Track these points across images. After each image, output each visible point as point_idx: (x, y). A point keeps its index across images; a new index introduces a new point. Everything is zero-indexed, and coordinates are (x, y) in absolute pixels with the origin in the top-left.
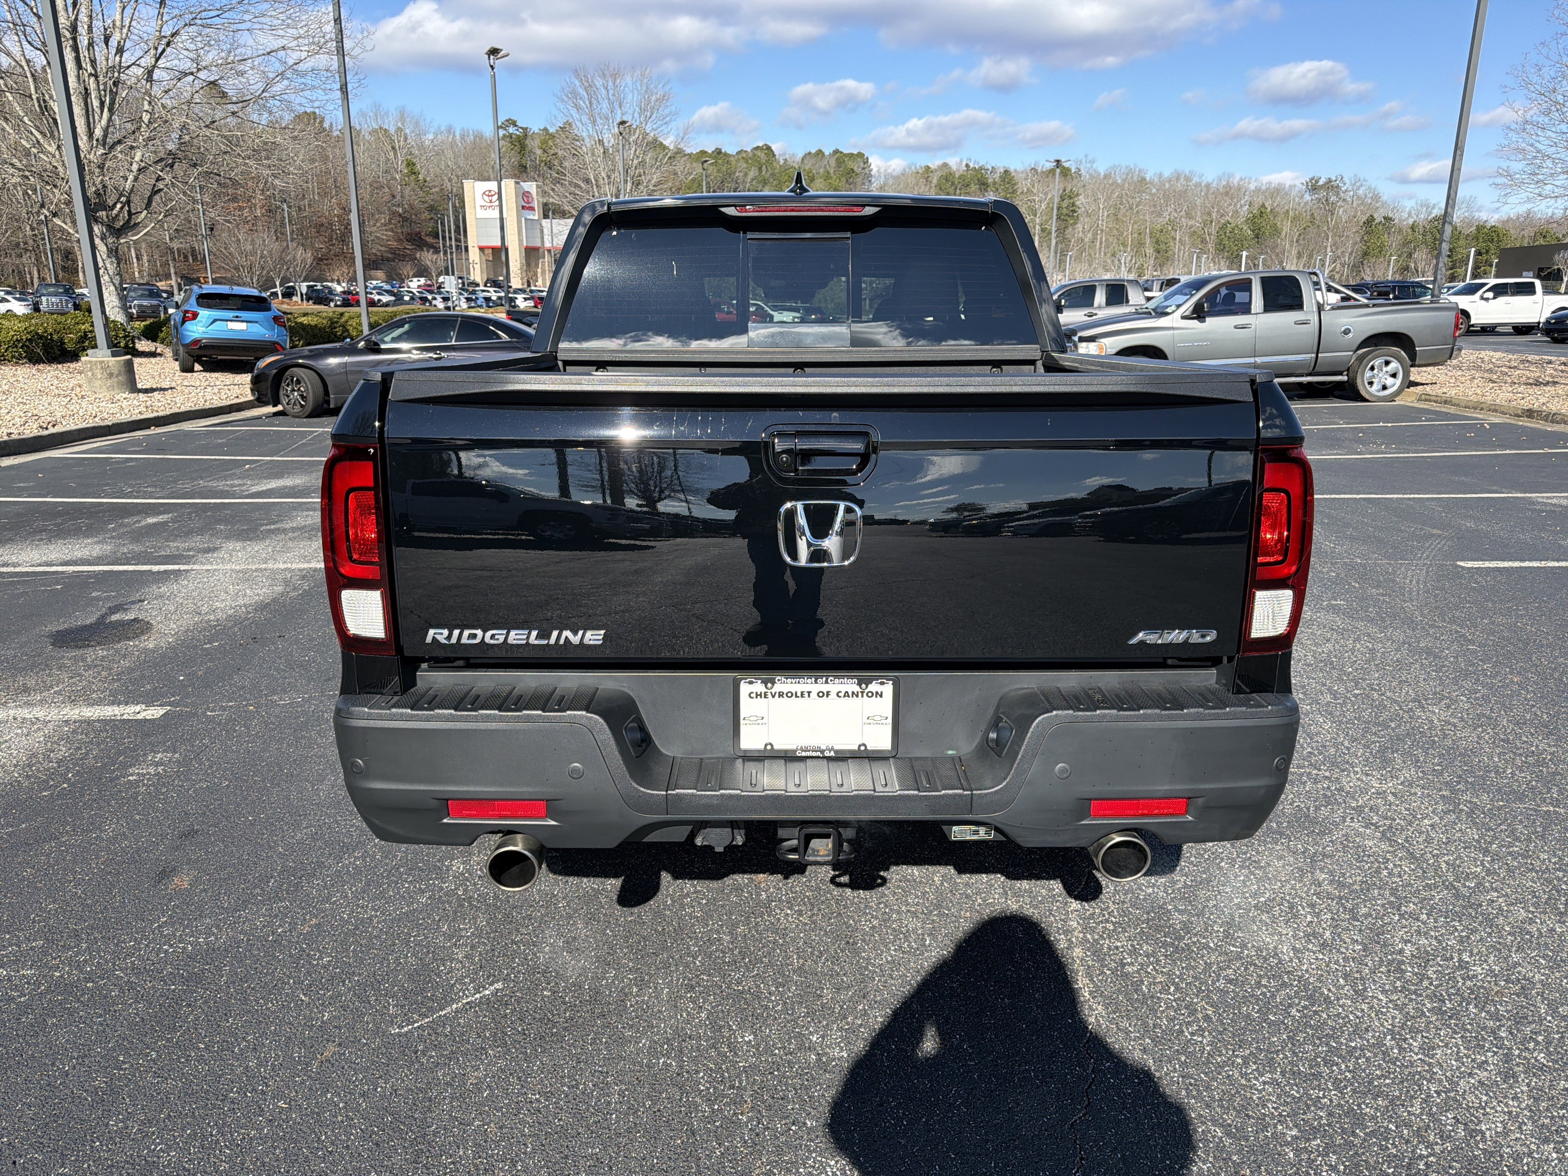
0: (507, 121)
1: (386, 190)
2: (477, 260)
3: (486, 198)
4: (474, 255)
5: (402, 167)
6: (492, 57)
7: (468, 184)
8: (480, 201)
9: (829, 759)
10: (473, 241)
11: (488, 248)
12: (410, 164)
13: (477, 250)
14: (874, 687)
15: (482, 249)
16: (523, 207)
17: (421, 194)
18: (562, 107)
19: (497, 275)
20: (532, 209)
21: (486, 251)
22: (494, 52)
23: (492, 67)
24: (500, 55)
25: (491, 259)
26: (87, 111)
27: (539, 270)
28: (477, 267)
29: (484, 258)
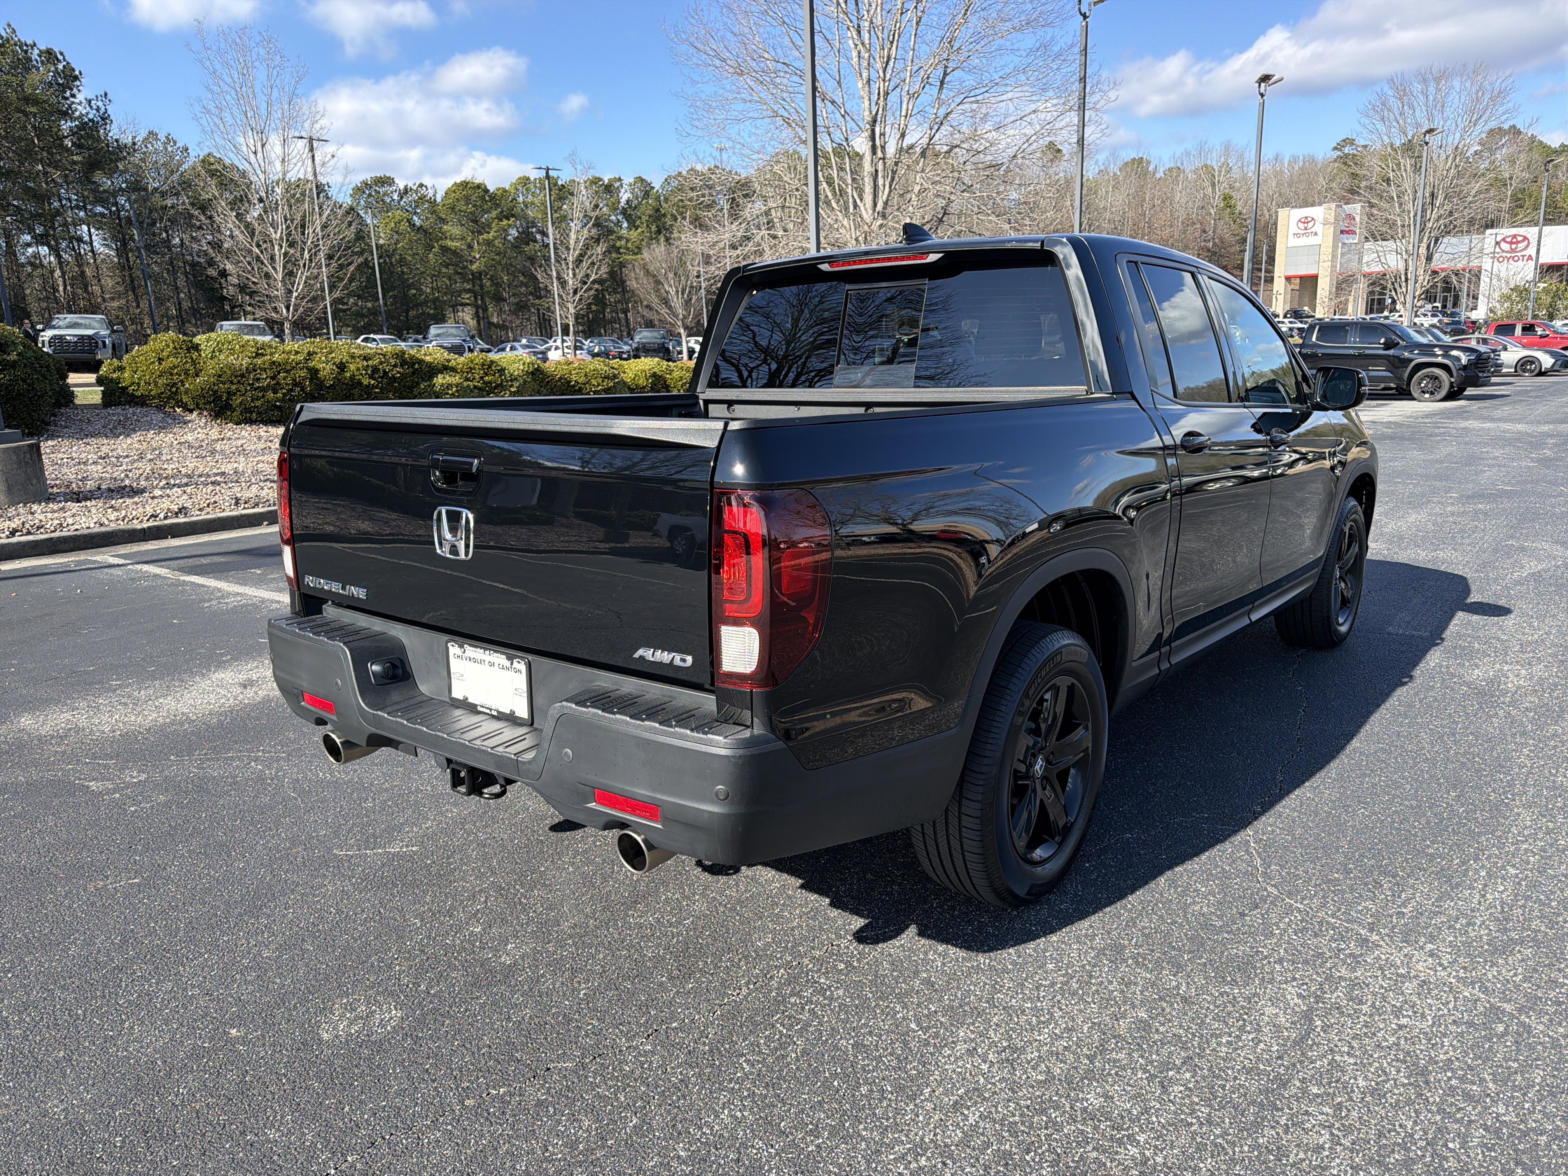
0: (1344, 141)
1: (1198, 226)
2: (1282, 291)
3: (1301, 226)
4: (1279, 284)
5: (1218, 201)
6: (1263, 85)
7: (1282, 213)
8: (1293, 229)
9: (493, 716)
10: (1280, 271)
11: (1295, 277)
12: (1227, 198)
13: (1283, 279)
14: (516, 664)
15: (1288, 279)
16: (1342, 232)
17: (1233, 227)
18: (1367, 122)
19: (1301, 304)
20: (1354, 233)
21: (1293, 280)
22: (1265, 79)
23: (1262, 95)
24: (1271, 81)
25: (1297, 287)
26: (875, 190)
27: (1351, 298)
28: (1281, 298)
29: (1290, 288)
